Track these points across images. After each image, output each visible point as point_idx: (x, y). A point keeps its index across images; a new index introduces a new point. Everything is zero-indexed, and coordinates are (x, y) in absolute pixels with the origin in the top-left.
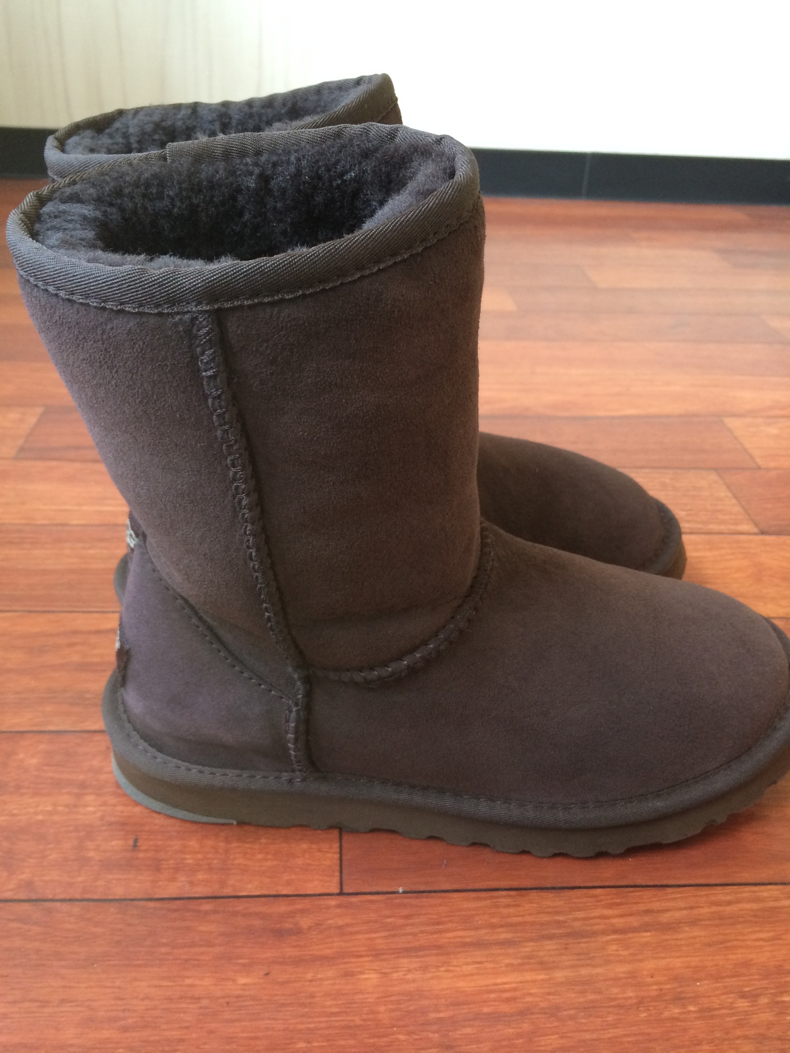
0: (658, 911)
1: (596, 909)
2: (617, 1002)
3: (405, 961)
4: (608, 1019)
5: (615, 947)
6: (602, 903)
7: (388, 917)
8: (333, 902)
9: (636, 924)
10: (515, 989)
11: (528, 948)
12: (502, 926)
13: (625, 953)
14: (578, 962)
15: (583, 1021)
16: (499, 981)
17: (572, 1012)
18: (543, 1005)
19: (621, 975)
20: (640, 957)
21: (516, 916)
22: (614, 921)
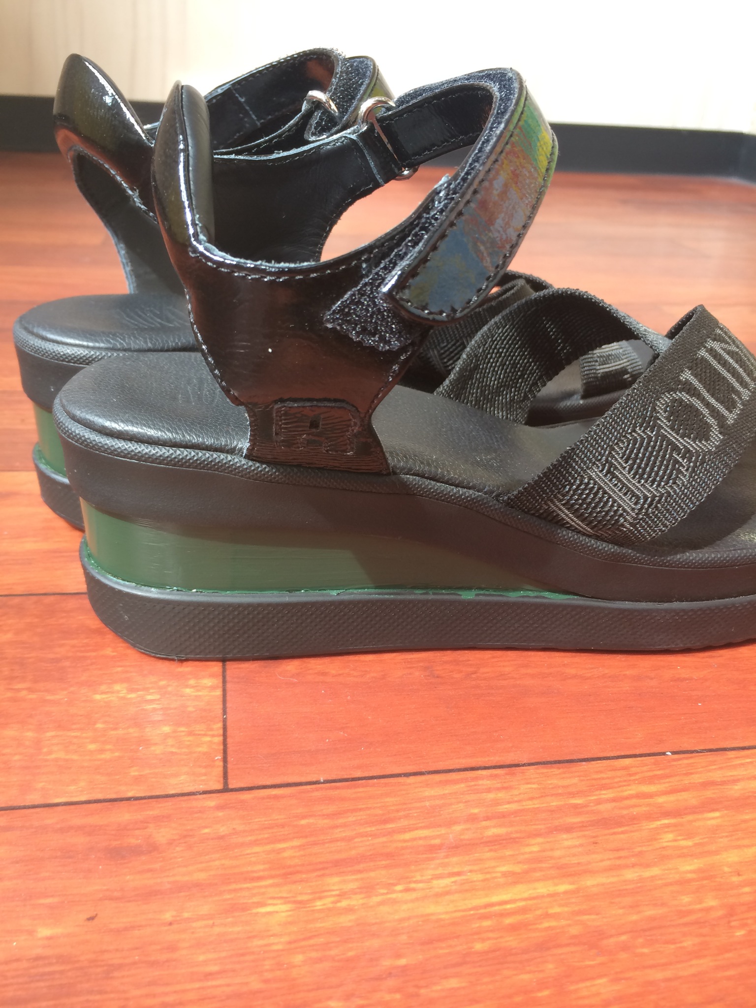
0: (723, 783)
1: (629, 785)
2: (693, 917)
3: (336, 879)
4: (685, 944)
5: (670, 836)
6: (637, 777)
7: (304, 817)
8: (211, 802)
9: (694, 802)
10: (523, 910)
11: (534, 847)
12: (487, 818)
13: (689, 843)
14: (618, 862)
15: (645, 950)
16: (495, 899)
17: (624, 938)
18: (574, 930)
19: (690, 876)
20: (713, 847)
21: (509, 803)
22: (661, 800)
